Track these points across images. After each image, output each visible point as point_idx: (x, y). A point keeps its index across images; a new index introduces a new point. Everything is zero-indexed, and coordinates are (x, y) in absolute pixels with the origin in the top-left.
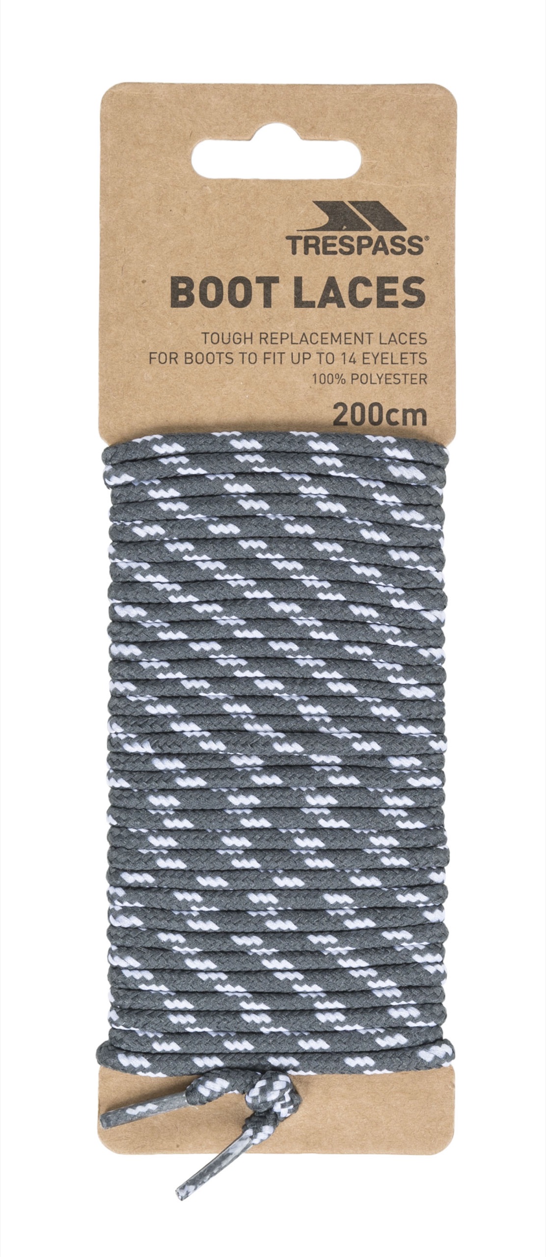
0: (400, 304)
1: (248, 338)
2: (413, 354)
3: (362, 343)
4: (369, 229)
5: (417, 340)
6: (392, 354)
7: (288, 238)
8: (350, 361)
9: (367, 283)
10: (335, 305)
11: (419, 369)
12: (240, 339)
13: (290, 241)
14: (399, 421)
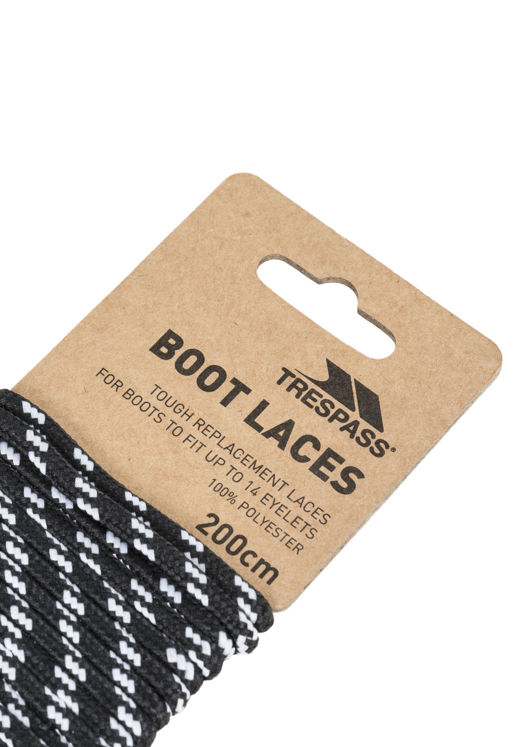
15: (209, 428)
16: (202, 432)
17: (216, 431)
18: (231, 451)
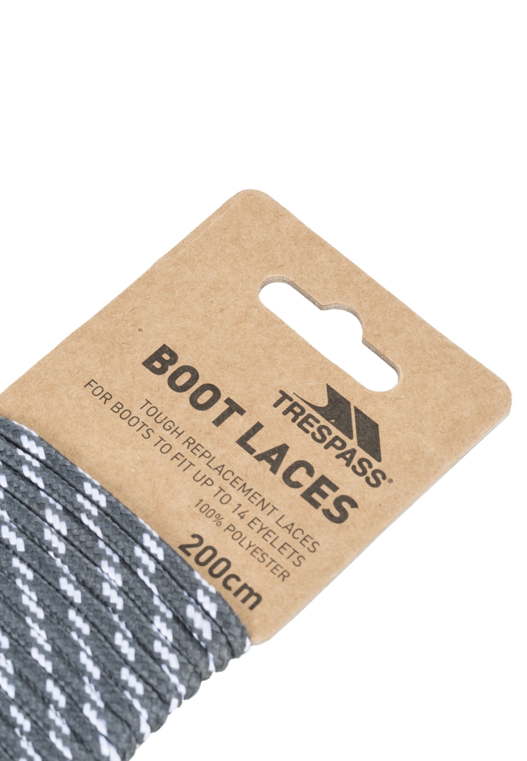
0: (321, 508)
1: (177, 432)
2: (295, 551)
3: (262, 509)
4: (351, 437)
5: (308, 545)
6: (278, 537)
7: (281, 392)
8: (239, 514)
9: (310, 471)
10: (269, 466)
11: (288, 565)
12: (171, 428)
13: (281, 396)
14: (232, 589)
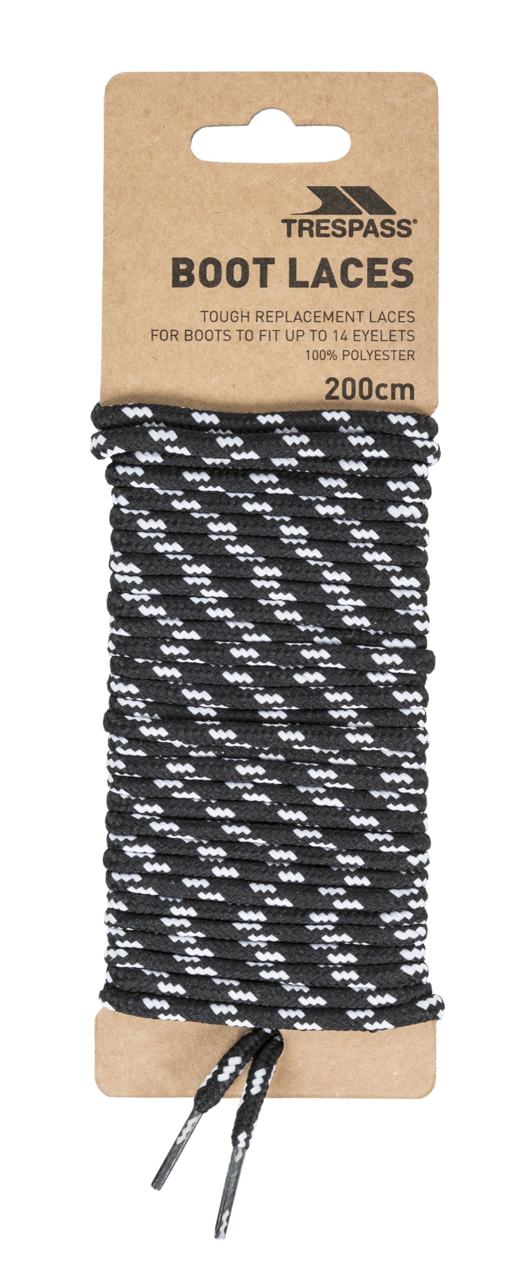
15: (269, 314)
16: (267, 321)
17: (277, 312)
18: (300, 319)
